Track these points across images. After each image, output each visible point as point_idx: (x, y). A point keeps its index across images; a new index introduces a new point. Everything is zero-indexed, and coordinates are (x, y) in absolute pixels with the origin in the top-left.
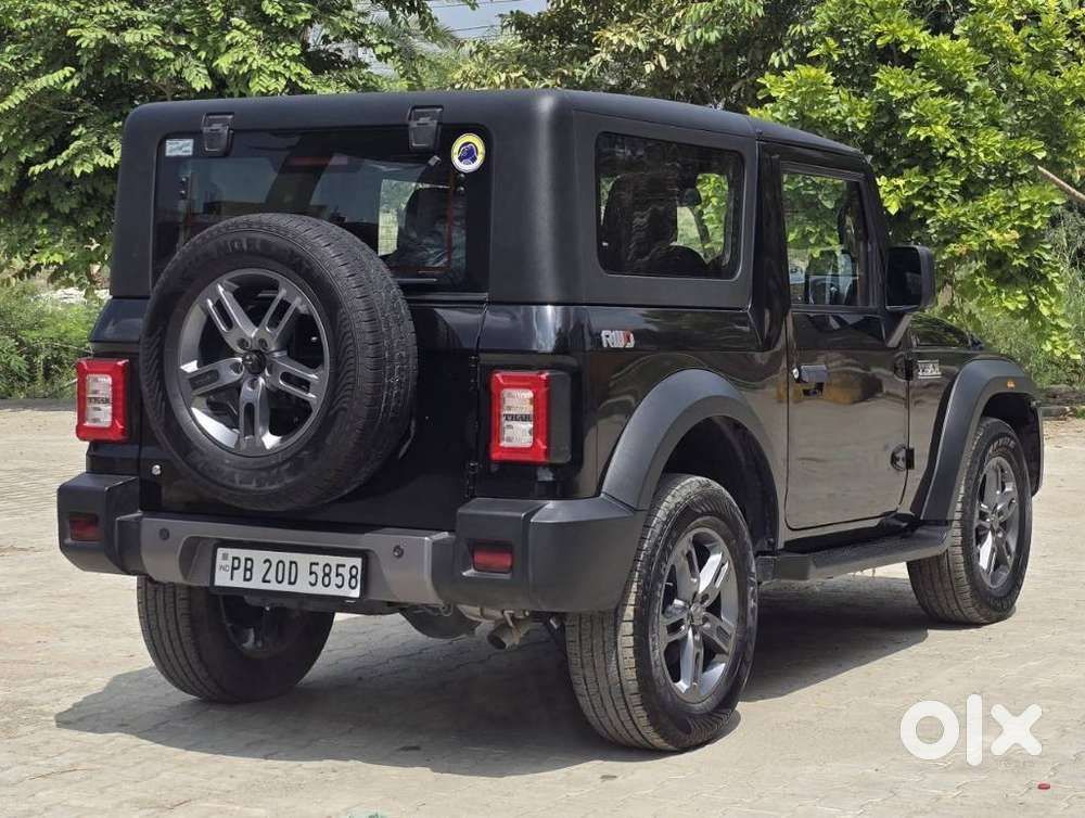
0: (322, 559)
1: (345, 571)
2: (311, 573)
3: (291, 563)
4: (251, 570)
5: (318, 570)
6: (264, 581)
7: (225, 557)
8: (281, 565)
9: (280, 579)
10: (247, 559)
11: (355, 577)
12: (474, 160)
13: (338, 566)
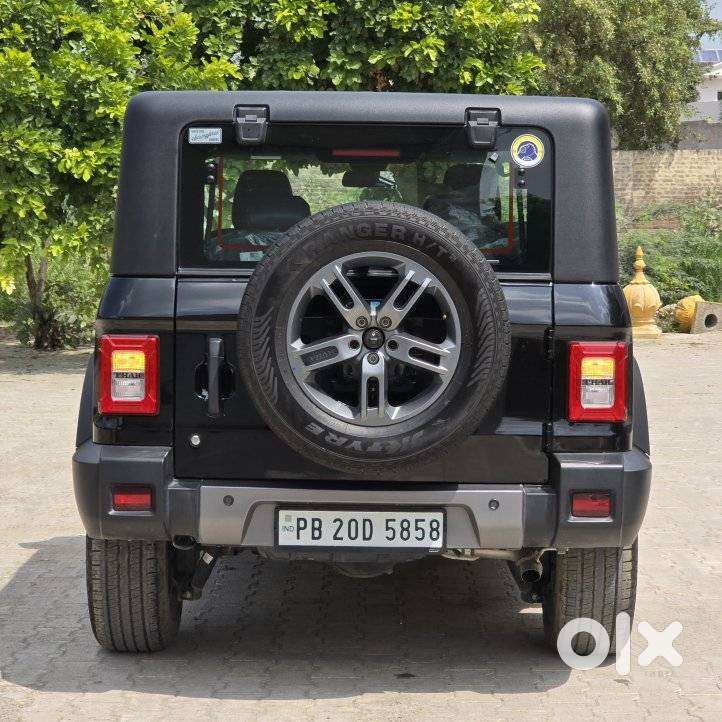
0: (399, 516)
1: (425, 526)
2: (388, 528)
3: (365, 521)
4: (319, 529)
5: (396, 526)
6: (335, 538)
7: (288, 519)
8: (353, 523)
9: (353, 535)
10: (314, 520)
11: (436, 530)
12: (534, 157)
13: (417, 521)
